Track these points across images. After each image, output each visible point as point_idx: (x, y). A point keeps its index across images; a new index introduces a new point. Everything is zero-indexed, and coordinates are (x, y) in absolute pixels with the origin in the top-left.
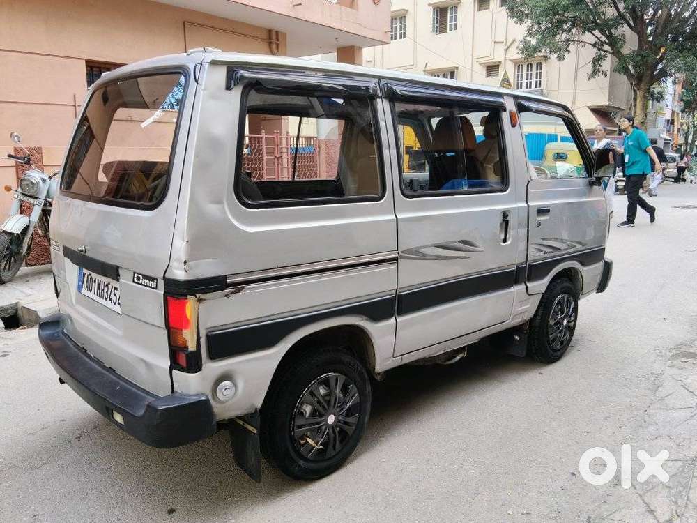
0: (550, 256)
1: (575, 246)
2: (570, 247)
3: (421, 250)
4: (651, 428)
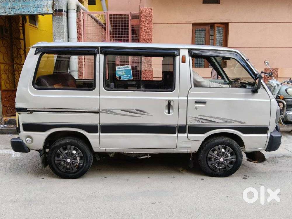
0: (206, 124)
1: (234, 123)
2: (227, 122)
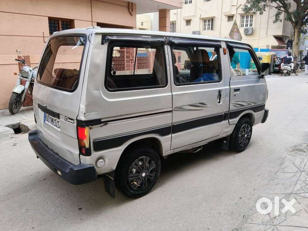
0: (240, 108)
1: (251, 104)
2: (248, 104)
3: (183, 107)
4: (276, 181)
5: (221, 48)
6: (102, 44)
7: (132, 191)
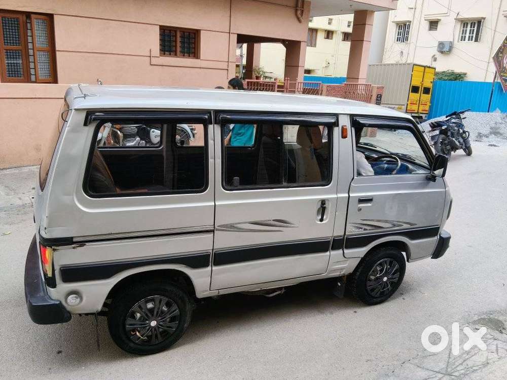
3: (235, 226)
5: (338, 126)
6: (85, 124)
7: (132, 345)
